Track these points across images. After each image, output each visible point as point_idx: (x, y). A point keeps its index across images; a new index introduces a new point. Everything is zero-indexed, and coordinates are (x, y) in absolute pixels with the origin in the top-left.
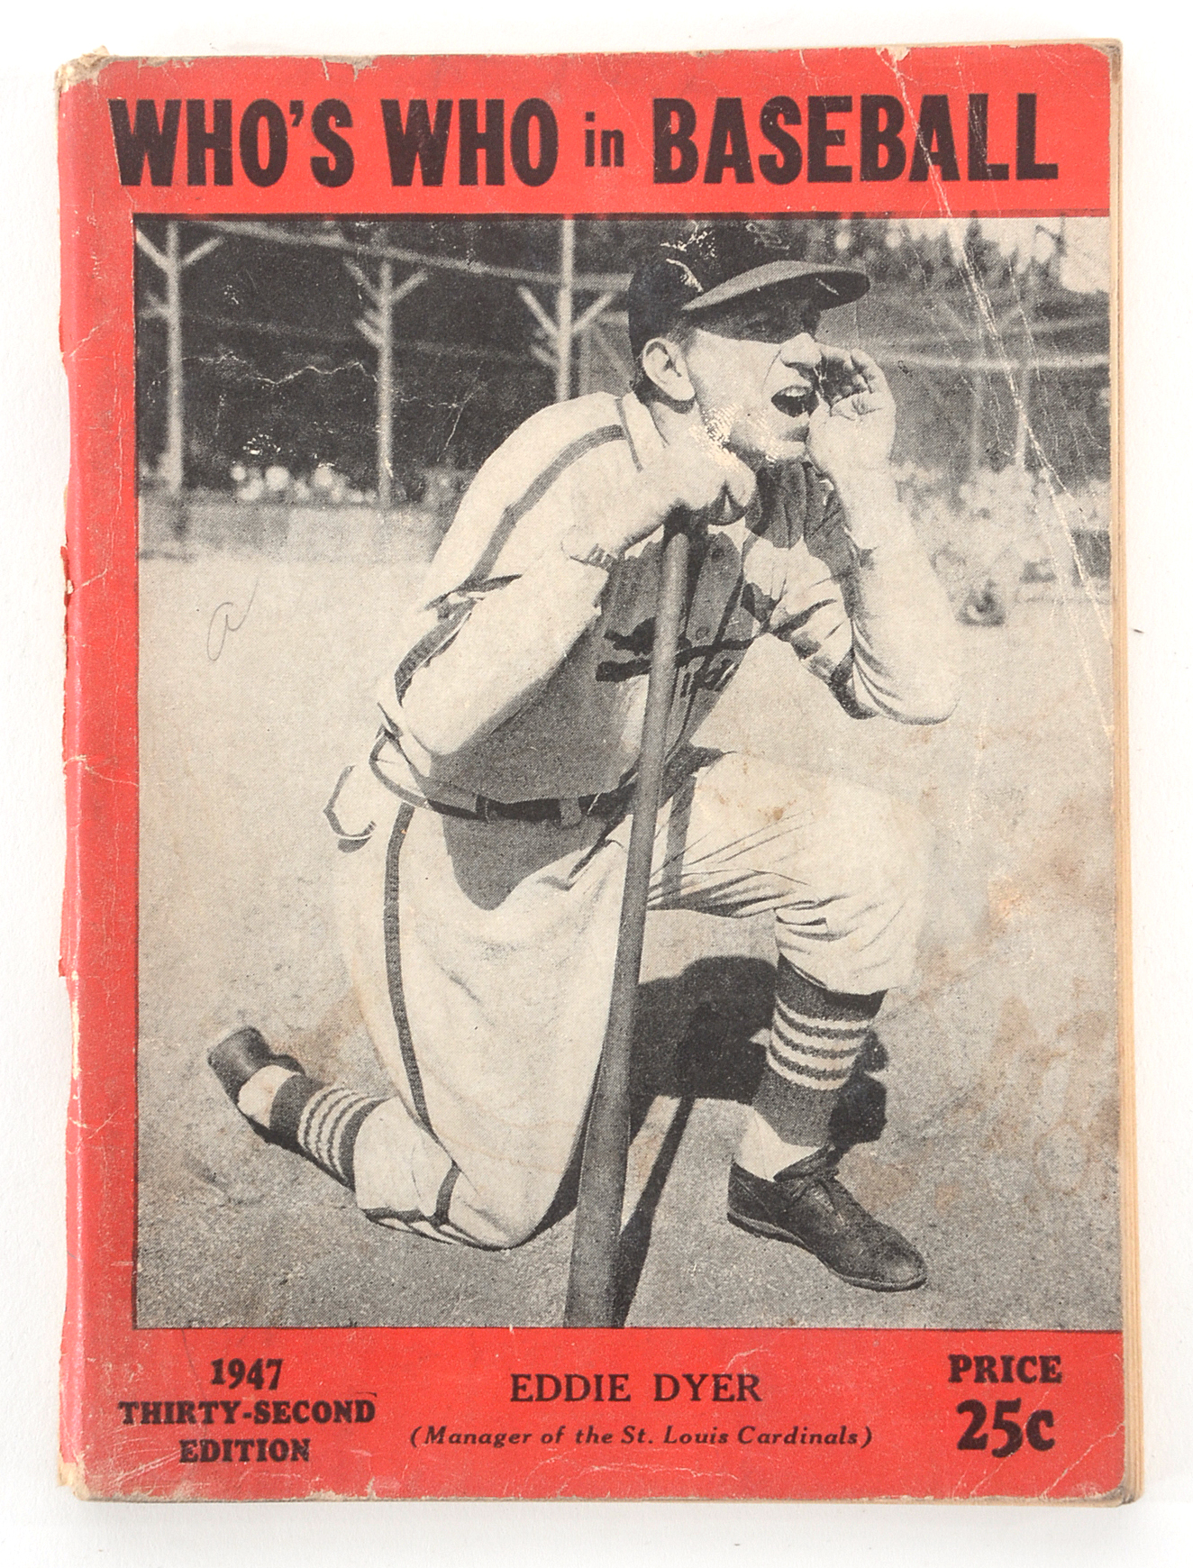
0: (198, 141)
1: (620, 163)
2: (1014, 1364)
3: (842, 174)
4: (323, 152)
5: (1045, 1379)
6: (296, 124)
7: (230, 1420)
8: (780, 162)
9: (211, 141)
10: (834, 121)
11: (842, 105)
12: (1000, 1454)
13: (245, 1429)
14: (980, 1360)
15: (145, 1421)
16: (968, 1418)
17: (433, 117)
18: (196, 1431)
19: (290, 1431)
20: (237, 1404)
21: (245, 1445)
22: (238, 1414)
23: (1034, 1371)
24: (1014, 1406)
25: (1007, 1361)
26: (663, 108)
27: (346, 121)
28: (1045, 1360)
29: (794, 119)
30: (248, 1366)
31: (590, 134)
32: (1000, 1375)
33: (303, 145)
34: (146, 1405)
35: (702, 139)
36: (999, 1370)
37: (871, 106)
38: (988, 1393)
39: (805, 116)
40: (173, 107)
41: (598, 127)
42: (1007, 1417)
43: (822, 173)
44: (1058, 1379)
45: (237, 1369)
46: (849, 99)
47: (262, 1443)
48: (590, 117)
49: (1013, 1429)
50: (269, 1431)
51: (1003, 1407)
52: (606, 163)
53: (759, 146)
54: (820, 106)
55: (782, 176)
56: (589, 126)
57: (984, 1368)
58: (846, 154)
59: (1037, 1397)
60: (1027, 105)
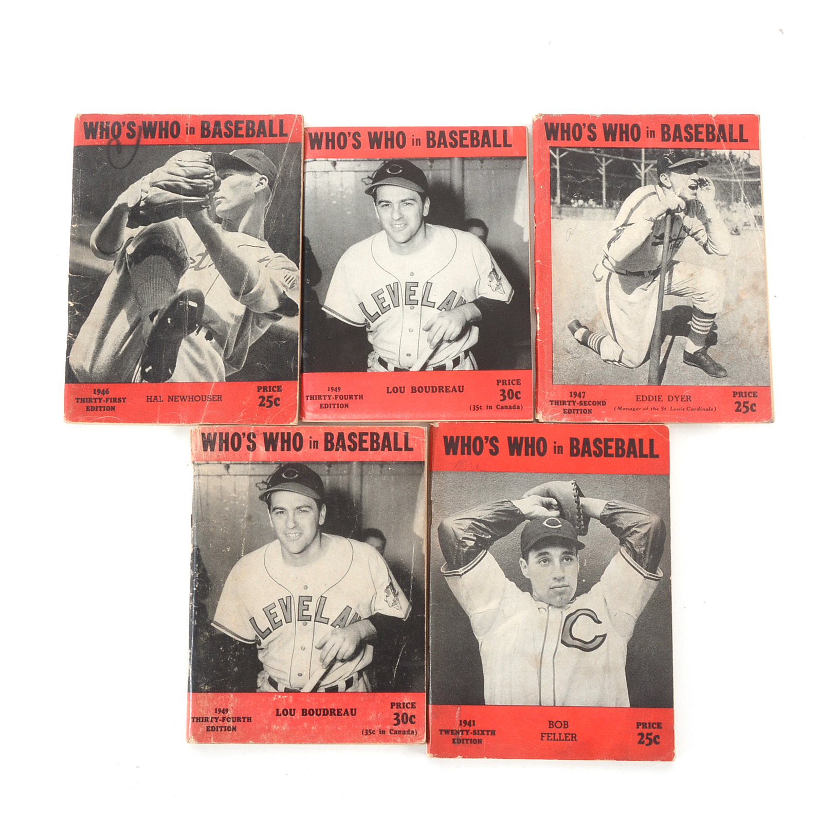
0: (563, 131)
1: (654, 137)
2: (747, 393)
3: (702, 140)
4: (590, 134)
5: (754, 397)
6: (584, 128)
7: (574, 405)
8: (689, 138)
9: (565, 131)
10: (700, 129)
11: (702, 126)
12: (744, 413)
13: (577, 407)
14: (739, 392)
15: (555, 404)
16: (737, 405)
17: (614, 127)
18: (567, 407)
19: (587, 407)
20: (576, 401)
21: (577, 410)
22: (576, 403)
23: (751, 395)
24: (747, 402)
25: (745, 393)
26: (663, 126)
27: (595, 127)
28: (754, 392)
29: (691, 128)
30: (578, 393)
31: (647, 131)
32: (744, 396)
33: (586, 132)
34: (555, 401)
35: (672, 132)
36: (744, 395)
37: (708, 126)
38: (741, 400)
39: (694, 128)
40: (557, 124)
41: (649, 129)
42: (746, 405)
43: (697, 140)
44: (757, 396)
45: (575, 394)
46: (703, 125)
47: (581, 410)
48: (647, 128)
49: (747, 407)
50: (583, 407)
51: (745, 403)
52: (651, 137)
53: (684, 134)
54: (697, 126)
55: (689, 140)
56: (647, 129)
57: (740, 394)
58: (703, 136)
59: (752, 400)
60: (741, 126)
